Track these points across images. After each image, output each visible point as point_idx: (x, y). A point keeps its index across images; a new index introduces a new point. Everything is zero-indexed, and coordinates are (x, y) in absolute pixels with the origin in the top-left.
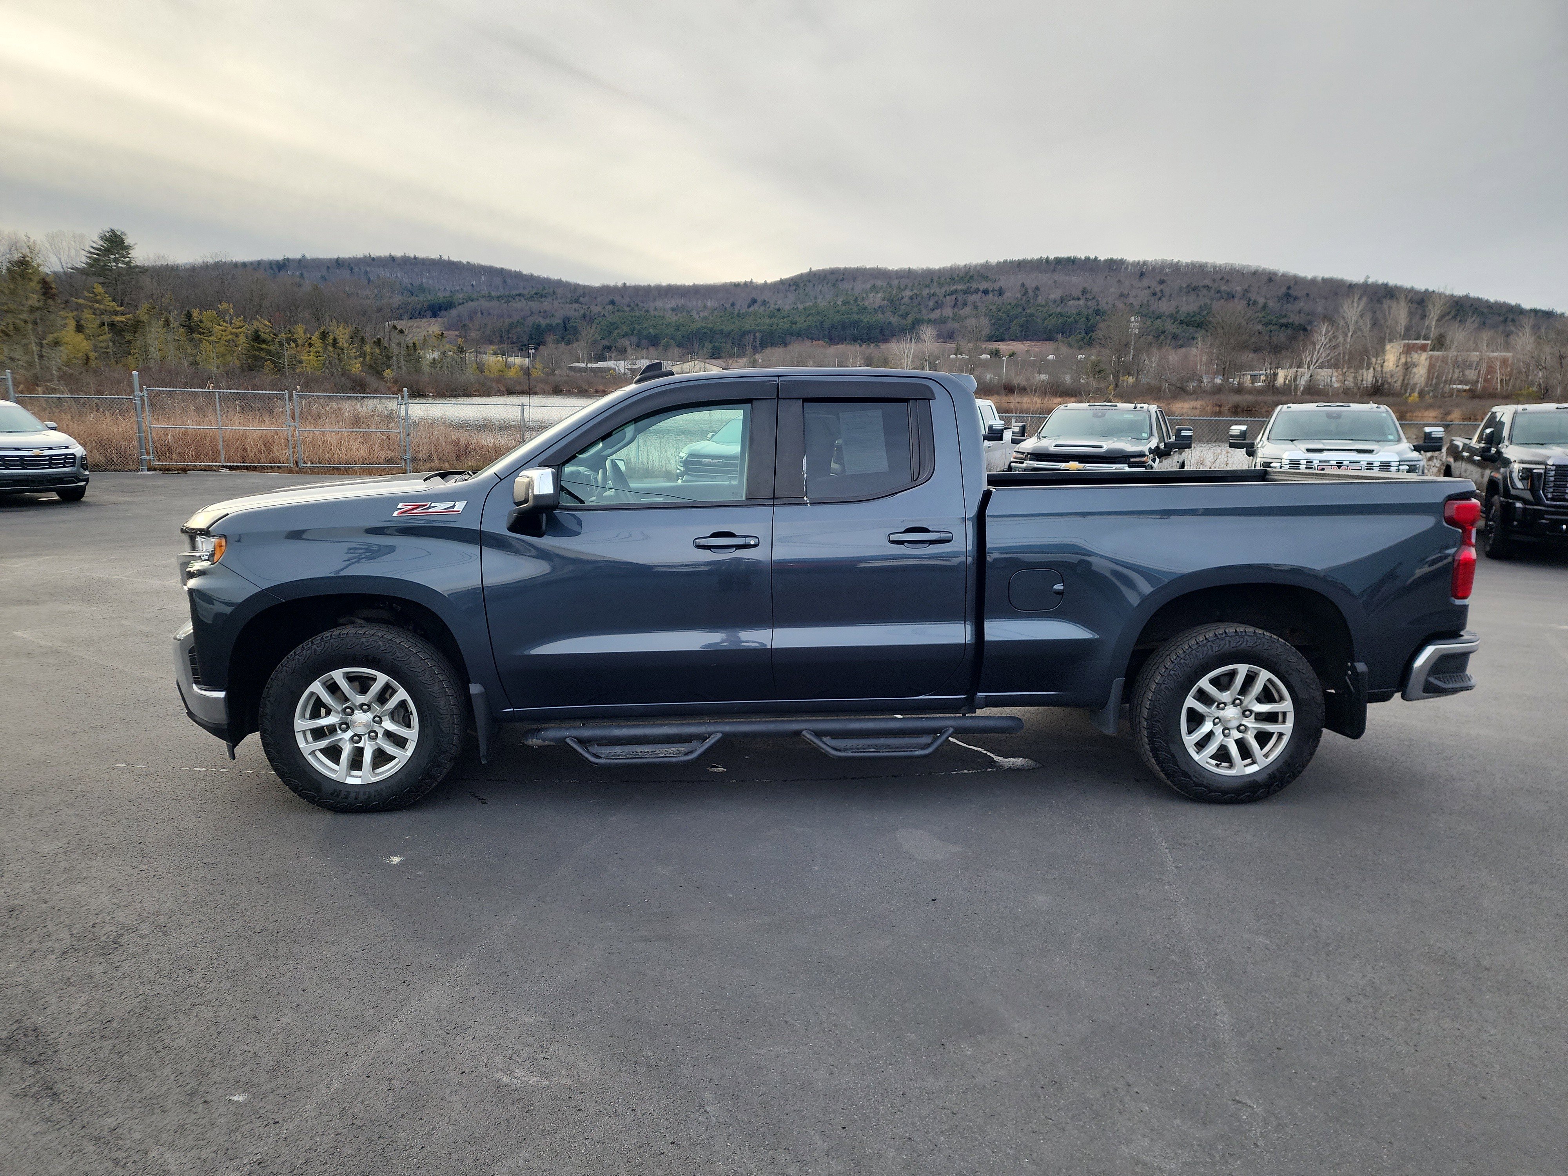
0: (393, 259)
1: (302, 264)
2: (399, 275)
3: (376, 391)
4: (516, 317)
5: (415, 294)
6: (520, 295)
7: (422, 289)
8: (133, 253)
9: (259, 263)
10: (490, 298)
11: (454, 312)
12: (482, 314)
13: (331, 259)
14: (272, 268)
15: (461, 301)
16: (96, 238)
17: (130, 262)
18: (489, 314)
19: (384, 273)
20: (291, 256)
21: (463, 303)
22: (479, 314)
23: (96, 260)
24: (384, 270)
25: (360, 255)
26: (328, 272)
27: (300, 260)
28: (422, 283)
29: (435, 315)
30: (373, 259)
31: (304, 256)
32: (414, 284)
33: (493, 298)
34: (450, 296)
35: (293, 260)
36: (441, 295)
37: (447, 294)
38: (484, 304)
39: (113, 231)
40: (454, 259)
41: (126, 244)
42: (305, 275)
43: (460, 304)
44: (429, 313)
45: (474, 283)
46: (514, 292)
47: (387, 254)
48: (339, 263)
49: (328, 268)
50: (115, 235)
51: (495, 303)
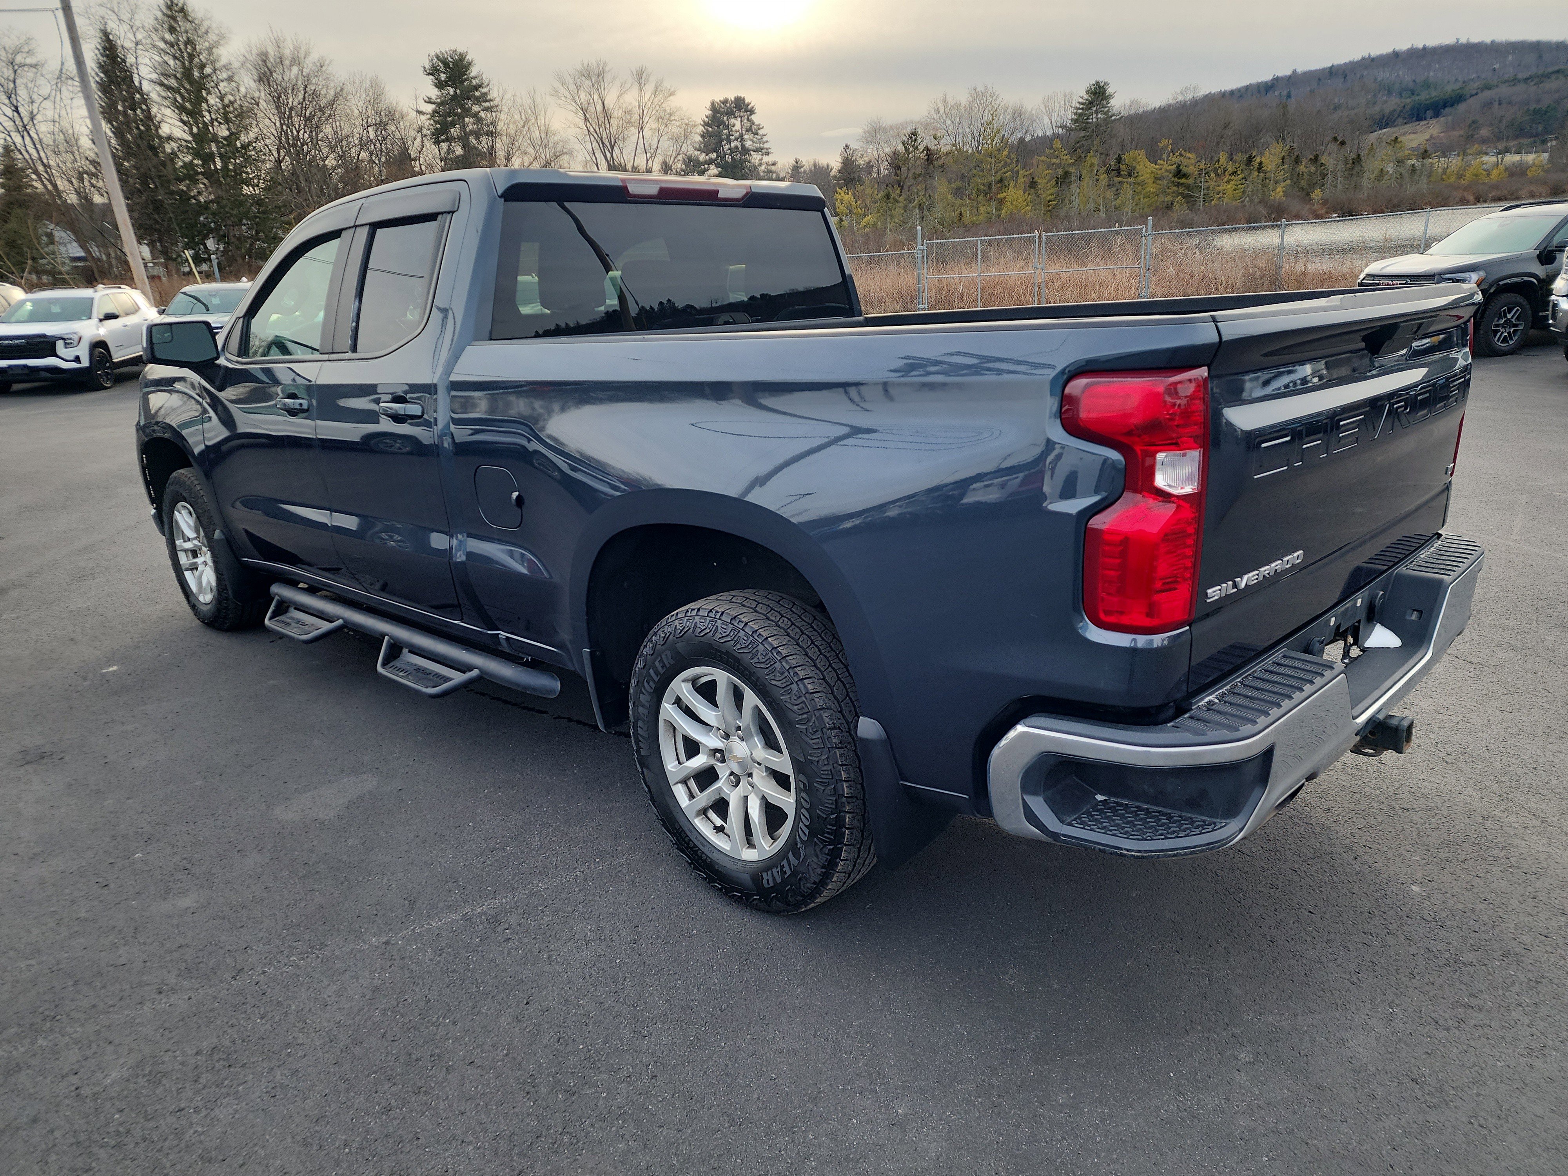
0: (1396, 55)
1: (1293, 80)
2: (1401, 73)
3: (1298, 217)
4: (1546, 101)
5: (1416, 93)
6: (1558, 72)
7: (1427, 85)
8: (1113, 102)
9: (1247, 88)
10: (1515, 81)
11: (1462, 107)
12: (1500, 104)
13: (1324, 69)
14: (1259, 92)
15: (1474, 92)
16: (1083, 93)
17: (1108, 111)
18: (1510, 103)
19: (1384, 75)
20: (1280, 74)
21: (1476, 94)
22: (1496, 105)
23: (1080, 115)
24: (1384, 71)
25: (1357, 57)
26: (1318, 84)
27: (1290, 77)
28: (1428, 77)
29: (1436, 115)
30: (1373, 60)
31: (1295, 72)
32: (1417, 81)
33: (1519, 81)
34: (1461, 88)
35: (1282, 78)
36: (1449, 89)
37: (1457, 86)
38: (1504, 91)
39: (1097, 83)
40: (1475, 39)
41: (1107, 93)
42: (1293, 93)
43: (1472, 96)
44: (1430, 113)
45: (1496, 66)
46: (1550, 70)
47: (1390, 50)
48: (1332, 72)
49: (1319, 79)
50: (1100, 87)
51: (1522, 87)
